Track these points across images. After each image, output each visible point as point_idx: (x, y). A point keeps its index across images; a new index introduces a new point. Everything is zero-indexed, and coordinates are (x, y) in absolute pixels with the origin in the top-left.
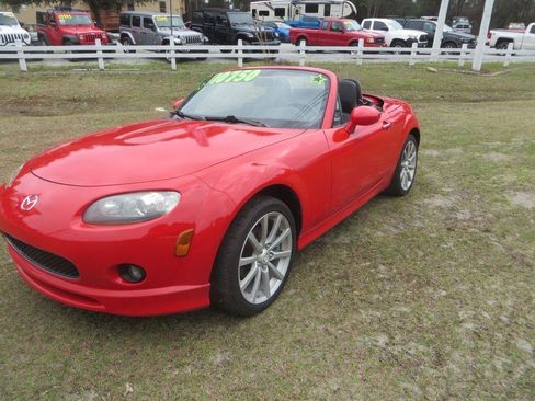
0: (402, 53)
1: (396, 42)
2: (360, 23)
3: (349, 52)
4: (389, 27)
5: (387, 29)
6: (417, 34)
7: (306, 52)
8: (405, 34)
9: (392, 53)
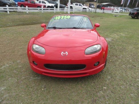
0: (50, 10)
1: (48, 7)
2: (38, 1)
3: (37, 9)
4: (46, 3)
5: (45, 3)
6: (53, 5)
7: (28, 9)
8: (50, 5)
9: (48, 9)
